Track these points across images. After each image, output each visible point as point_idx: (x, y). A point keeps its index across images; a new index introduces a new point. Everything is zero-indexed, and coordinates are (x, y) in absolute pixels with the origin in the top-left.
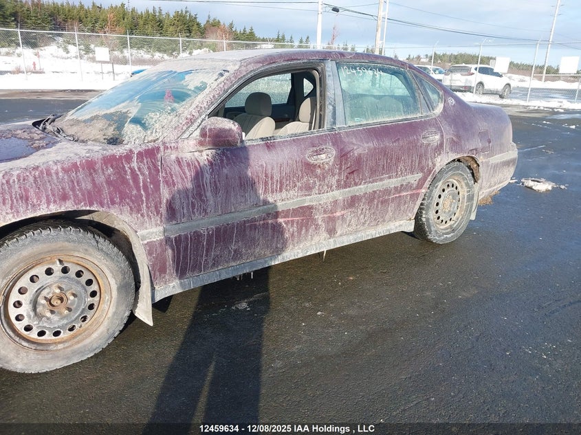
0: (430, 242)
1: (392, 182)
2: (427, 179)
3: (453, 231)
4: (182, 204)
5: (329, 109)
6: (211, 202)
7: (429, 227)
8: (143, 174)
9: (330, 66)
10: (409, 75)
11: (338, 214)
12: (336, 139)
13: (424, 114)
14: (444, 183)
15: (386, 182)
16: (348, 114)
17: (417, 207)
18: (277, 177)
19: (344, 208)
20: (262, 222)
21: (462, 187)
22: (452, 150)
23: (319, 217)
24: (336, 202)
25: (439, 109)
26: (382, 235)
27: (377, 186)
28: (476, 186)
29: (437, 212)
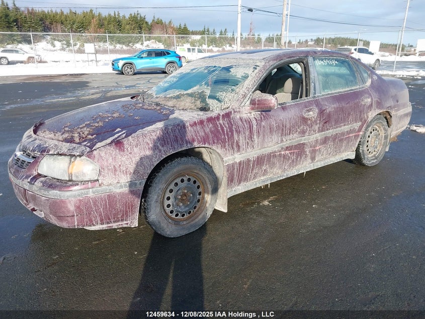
0: (364, 165)
1: (345, 128)
2: (363, 125)
3: (376, 158)
4: (243, 143)
5: (312, 85)
6: (256, 142)
7: (364, 156)
8: (226, 127)
9: (310, 59)
10: (351, 63)
11: (317, 148)
12: (317, 103)
13: (361, 86)
14: (371, 129)
15: (342, 128)
16: (321, 87)
17: (357, 143)
18: (288, 126)
19: (321, 144)
20: (279, 153)
21: (381, 130)
22: (377, 107)
23: (307, 150)
24: (317, 140)
25: (369, 83)
26: (338, 161)
27: (338, 130)
28: (389, 130)
29: (367, 146)
